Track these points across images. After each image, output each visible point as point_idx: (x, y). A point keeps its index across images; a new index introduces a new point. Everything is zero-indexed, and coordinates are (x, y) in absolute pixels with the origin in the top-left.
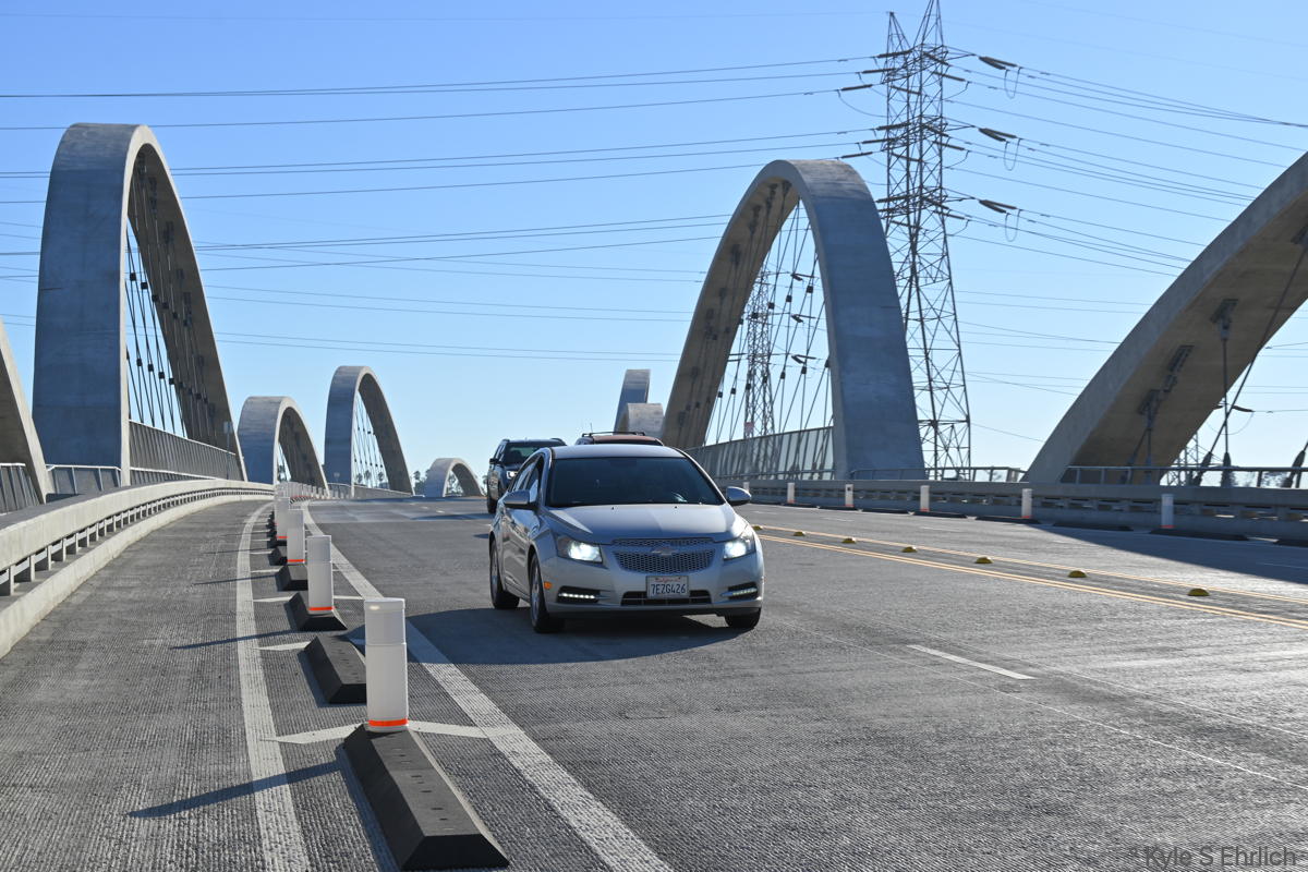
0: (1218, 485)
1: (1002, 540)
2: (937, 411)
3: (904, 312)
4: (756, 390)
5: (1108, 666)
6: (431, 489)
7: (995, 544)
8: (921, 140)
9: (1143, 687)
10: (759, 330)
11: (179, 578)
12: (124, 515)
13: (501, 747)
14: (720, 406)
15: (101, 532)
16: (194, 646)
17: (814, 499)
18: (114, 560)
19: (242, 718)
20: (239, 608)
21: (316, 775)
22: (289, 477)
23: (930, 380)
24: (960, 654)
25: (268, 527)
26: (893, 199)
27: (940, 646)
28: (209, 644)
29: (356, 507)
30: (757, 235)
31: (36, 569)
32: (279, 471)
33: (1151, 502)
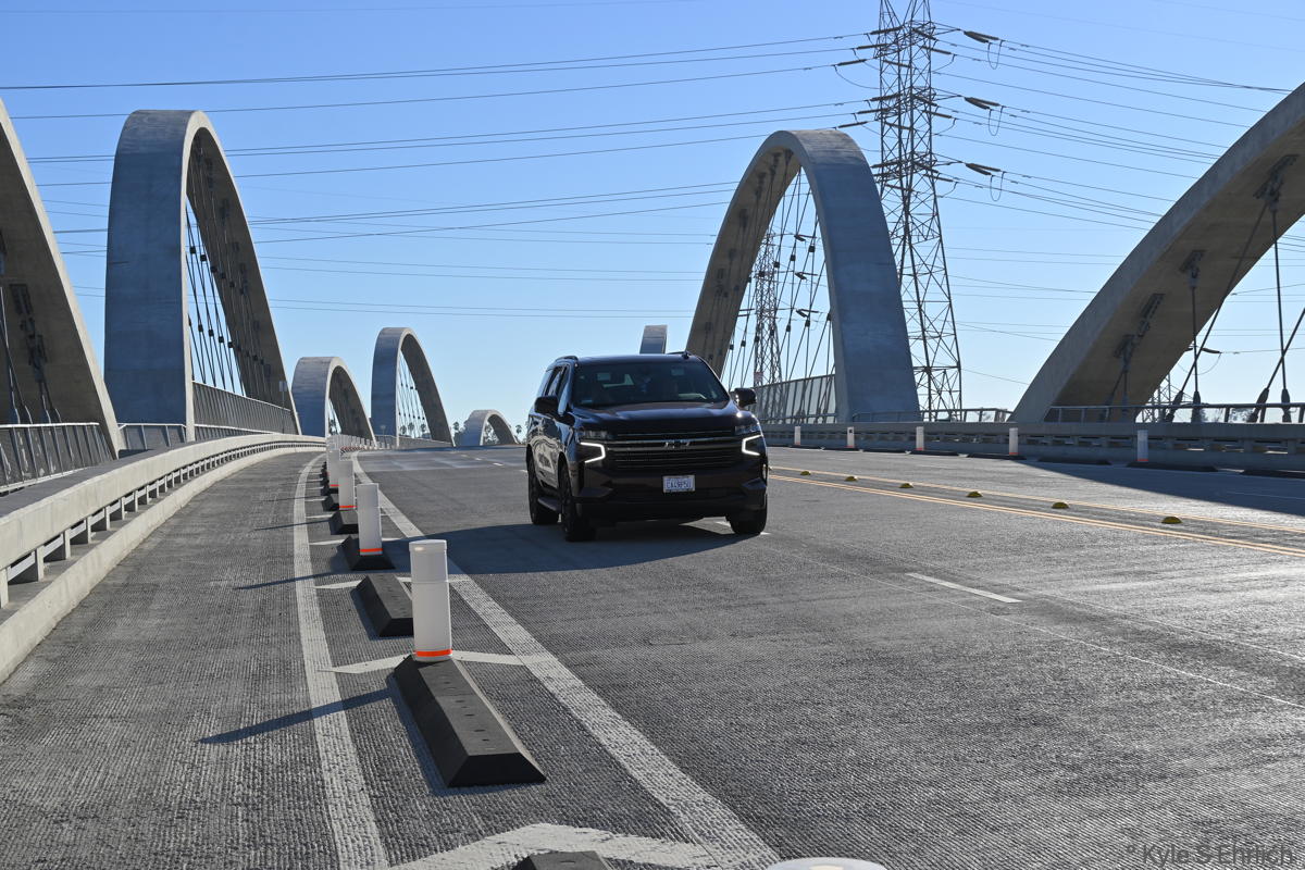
0: (1189, 421)
1: (991, 475)
2: (931, 358)
3: (899, 267)
4: (764, 342)
5: (1089, 589)
6: (468, 439)
7: (985, 479)
8: (912, 110)
9: (1121, 608)
10: (766, 287)
11: (241, 525)
12: (190, 468)
13: (537, 674)
14: (732, 358)
15: (169, 483)
16: (257, 586)
17: (819, 441)
19: (301, 651)
20: (296, 551)
21: (369, 702)
22: (339, 430)
23: (924, 330)
24: (953, 581)
26: (887, 164)
27: (935, 573)
28: (269, 584)
29: (402, 457)
30: (762, 200)
31: (111, 520)
32: (330, 425)
33: (1127, 438)
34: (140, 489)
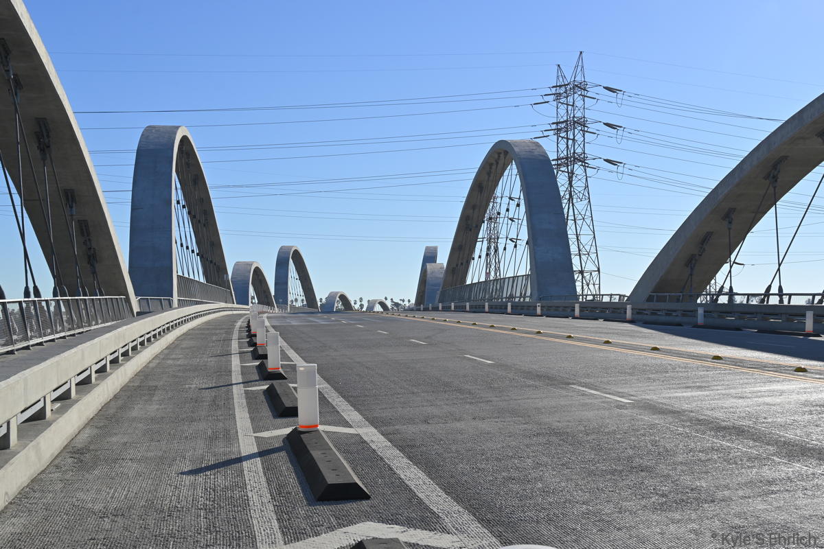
0: (727, 302)
1: (616, 331)
2: (583, 266)
3: (566, 216)
4: (491, 256)
5: (671, 395)
6: (328, 308)
7: (613, 333)
8: (574, 129)
9: (689, 406)
10: (493, 226)
11: (203, 354)
12: (175, 322)
13: (366, 438)
15: (164, 330)
16: (212, 388)
17: (521, 311)
18: (170, 345)
19: (236, 424)
20: (233, 369)
22: (257, 302)
23: (579, 250)
24: (596, 390)
25: (247, 327)
26: (560, 159)
27: (586, 386)
28: (218, 387)
29: (290, 317)
30: (491, 178)
31: (132, 350)
32: (252, 299)
33: (692, 311)
34: (148, 333)
